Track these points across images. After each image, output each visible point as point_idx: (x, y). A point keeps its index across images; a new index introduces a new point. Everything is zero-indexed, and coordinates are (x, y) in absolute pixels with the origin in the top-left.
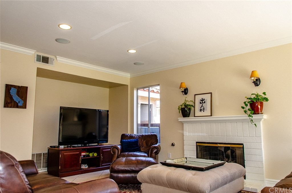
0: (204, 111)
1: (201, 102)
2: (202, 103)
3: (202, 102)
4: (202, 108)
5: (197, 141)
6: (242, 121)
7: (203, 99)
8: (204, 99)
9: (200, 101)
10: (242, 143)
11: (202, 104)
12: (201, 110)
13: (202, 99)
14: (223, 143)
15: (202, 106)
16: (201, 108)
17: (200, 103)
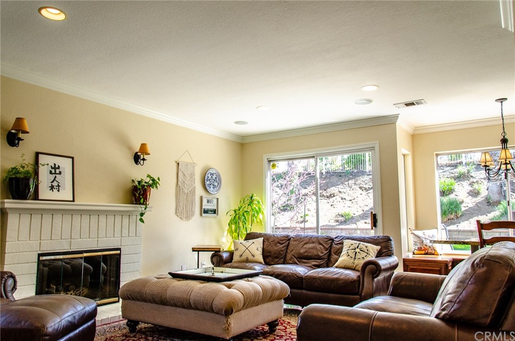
0: (59, 191)
1: (53, 171)
2: (55, 173)
3: (55, 171)
4: (55, 184)
5: (39, 252)
6: (122, 213)
7: (57, 166)
8: (59, 166)
9: (51, 169)
10: (120, 247)
11: (54, 175)
12: (52, 188)
13: (55, 165)
14: (91, 250)
15: (54, 180)
16: (52, 182)
17: (51, 173)
